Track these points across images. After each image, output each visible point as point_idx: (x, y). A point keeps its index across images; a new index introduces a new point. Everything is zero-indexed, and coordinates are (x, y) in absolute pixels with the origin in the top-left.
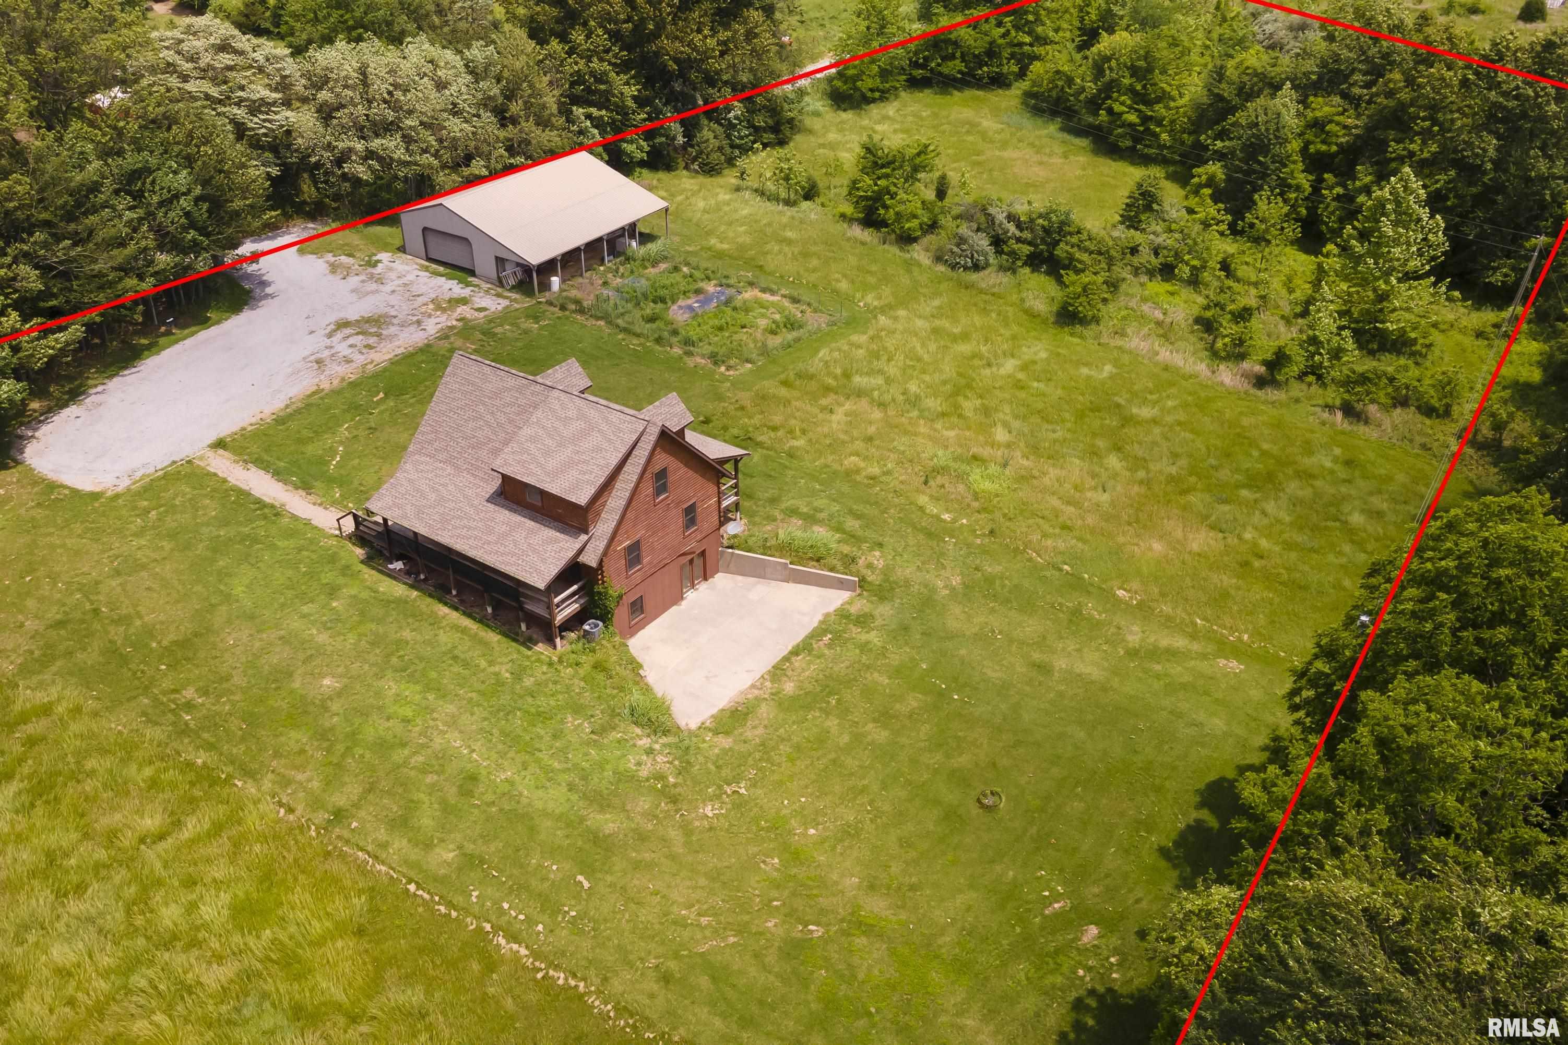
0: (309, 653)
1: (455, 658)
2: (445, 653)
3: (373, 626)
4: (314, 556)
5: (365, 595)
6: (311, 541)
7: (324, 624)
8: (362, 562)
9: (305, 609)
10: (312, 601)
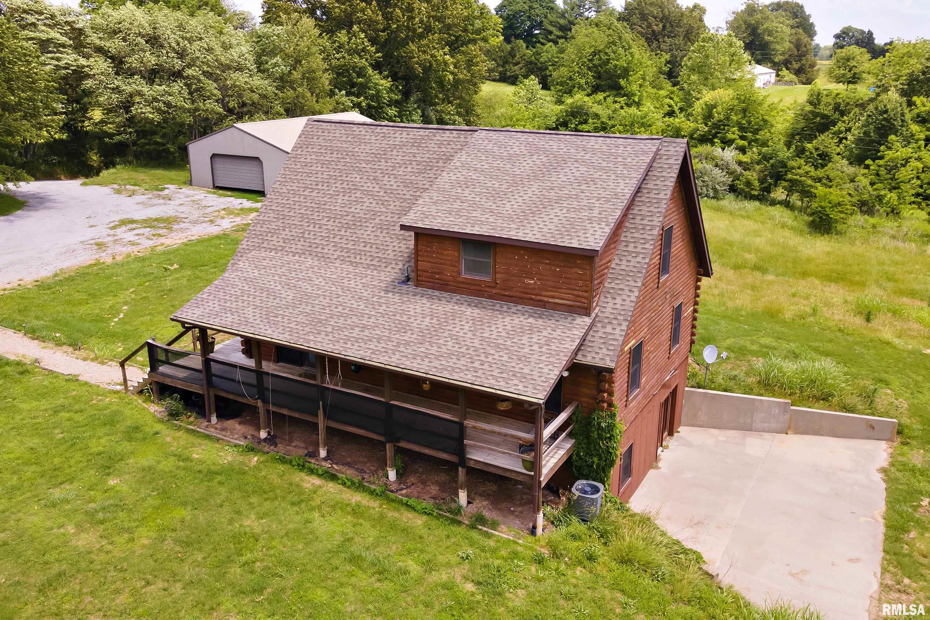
0: (56, 569)
1: (355, 560)
2: (335, 552)
3: (185, 513)
4: (79, 418)
5: (168, 464)
6: (76, 399)
7: (91, 515)
8: (161, 421)
9: (57, 493)
10: (71, 481)
